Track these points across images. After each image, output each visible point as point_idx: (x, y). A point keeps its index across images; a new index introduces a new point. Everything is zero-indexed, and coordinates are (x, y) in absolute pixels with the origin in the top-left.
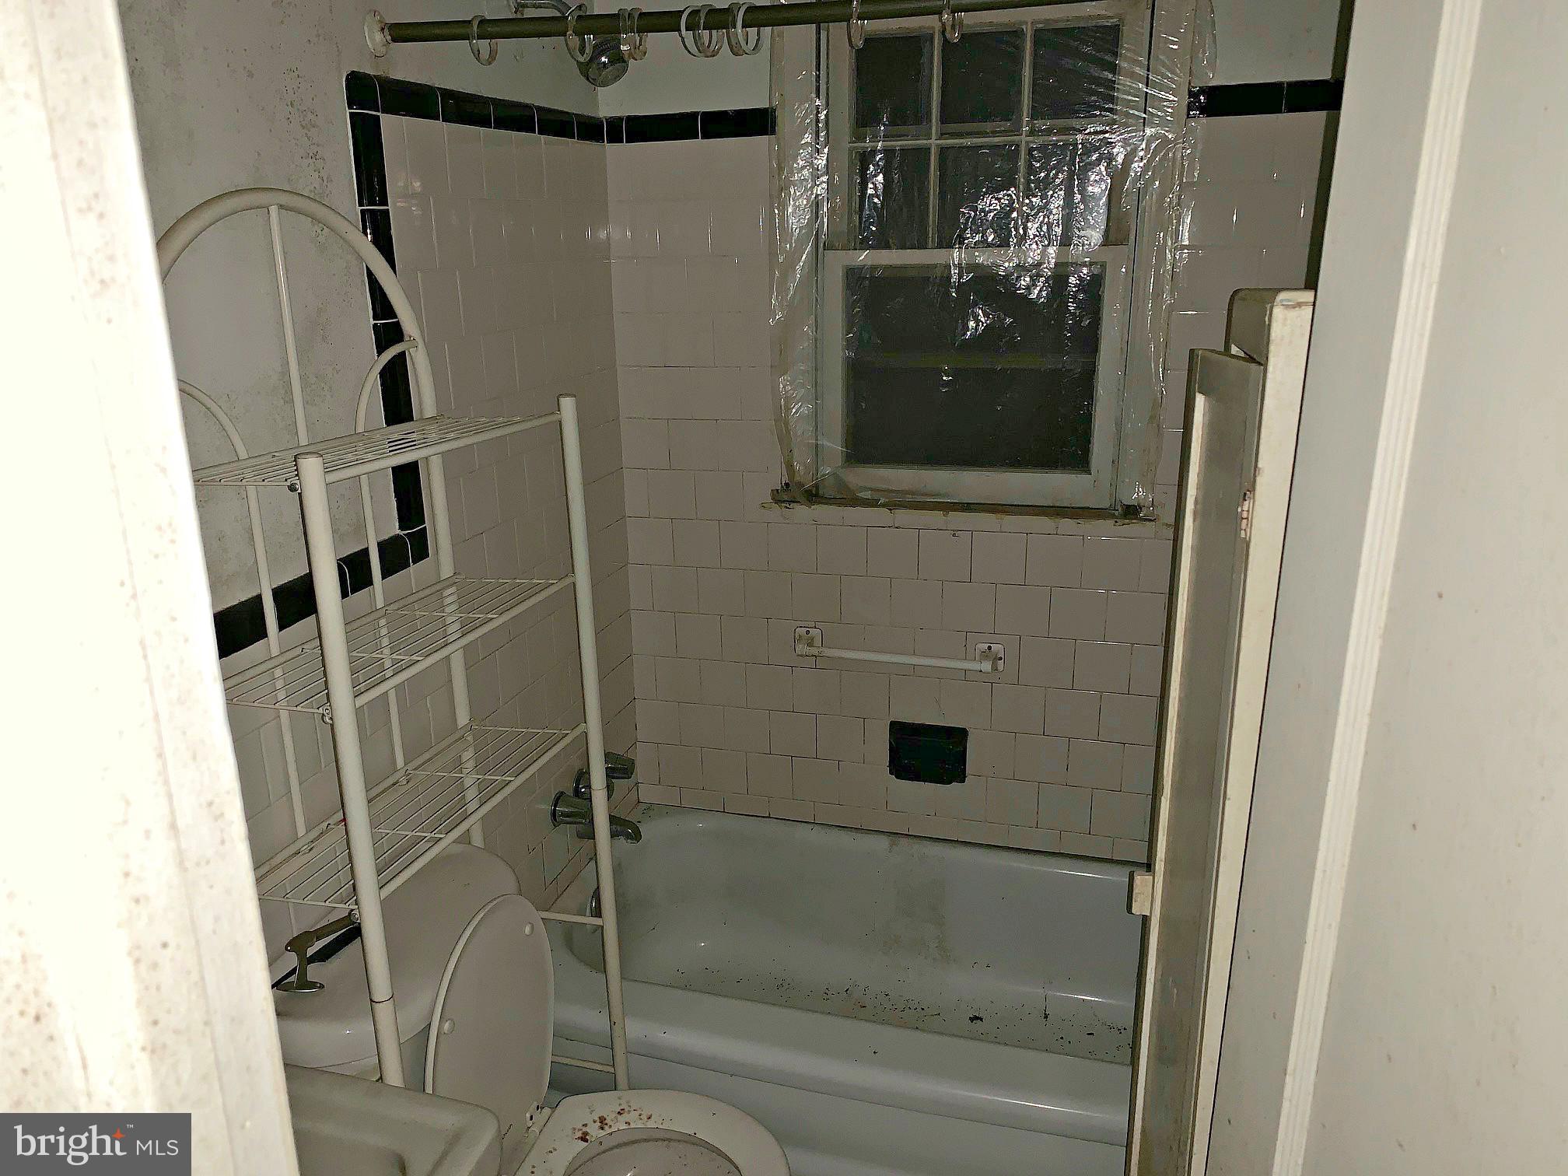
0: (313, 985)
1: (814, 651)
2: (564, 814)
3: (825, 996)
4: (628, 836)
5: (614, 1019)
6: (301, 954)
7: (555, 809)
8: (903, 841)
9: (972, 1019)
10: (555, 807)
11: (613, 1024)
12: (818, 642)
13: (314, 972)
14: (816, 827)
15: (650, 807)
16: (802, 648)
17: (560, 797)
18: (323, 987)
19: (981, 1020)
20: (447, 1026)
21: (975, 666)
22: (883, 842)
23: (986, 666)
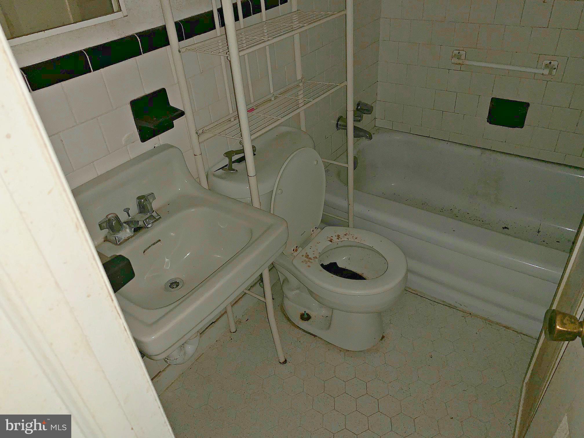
0: (233, 170)
1: (460, 62)
2: (340, 125)
3: (441, 210)
4: (367, 137)
5: (350, 203)
6: (230, 159)
7: (337, 123)
8: (487, 152)
9: (503, 228)
10: (338, 122)
11: (349, 205)
12: (463, 57)
13: (235, 166)
14: (449, 143)
15: (379, 128)
16: (455, 60)
17: (340, 118)
18: (237, 171)
19: (508, 229)
20: (279, 191)
21: (541, 71)
22: (478, 152)
23: (546, 72)
